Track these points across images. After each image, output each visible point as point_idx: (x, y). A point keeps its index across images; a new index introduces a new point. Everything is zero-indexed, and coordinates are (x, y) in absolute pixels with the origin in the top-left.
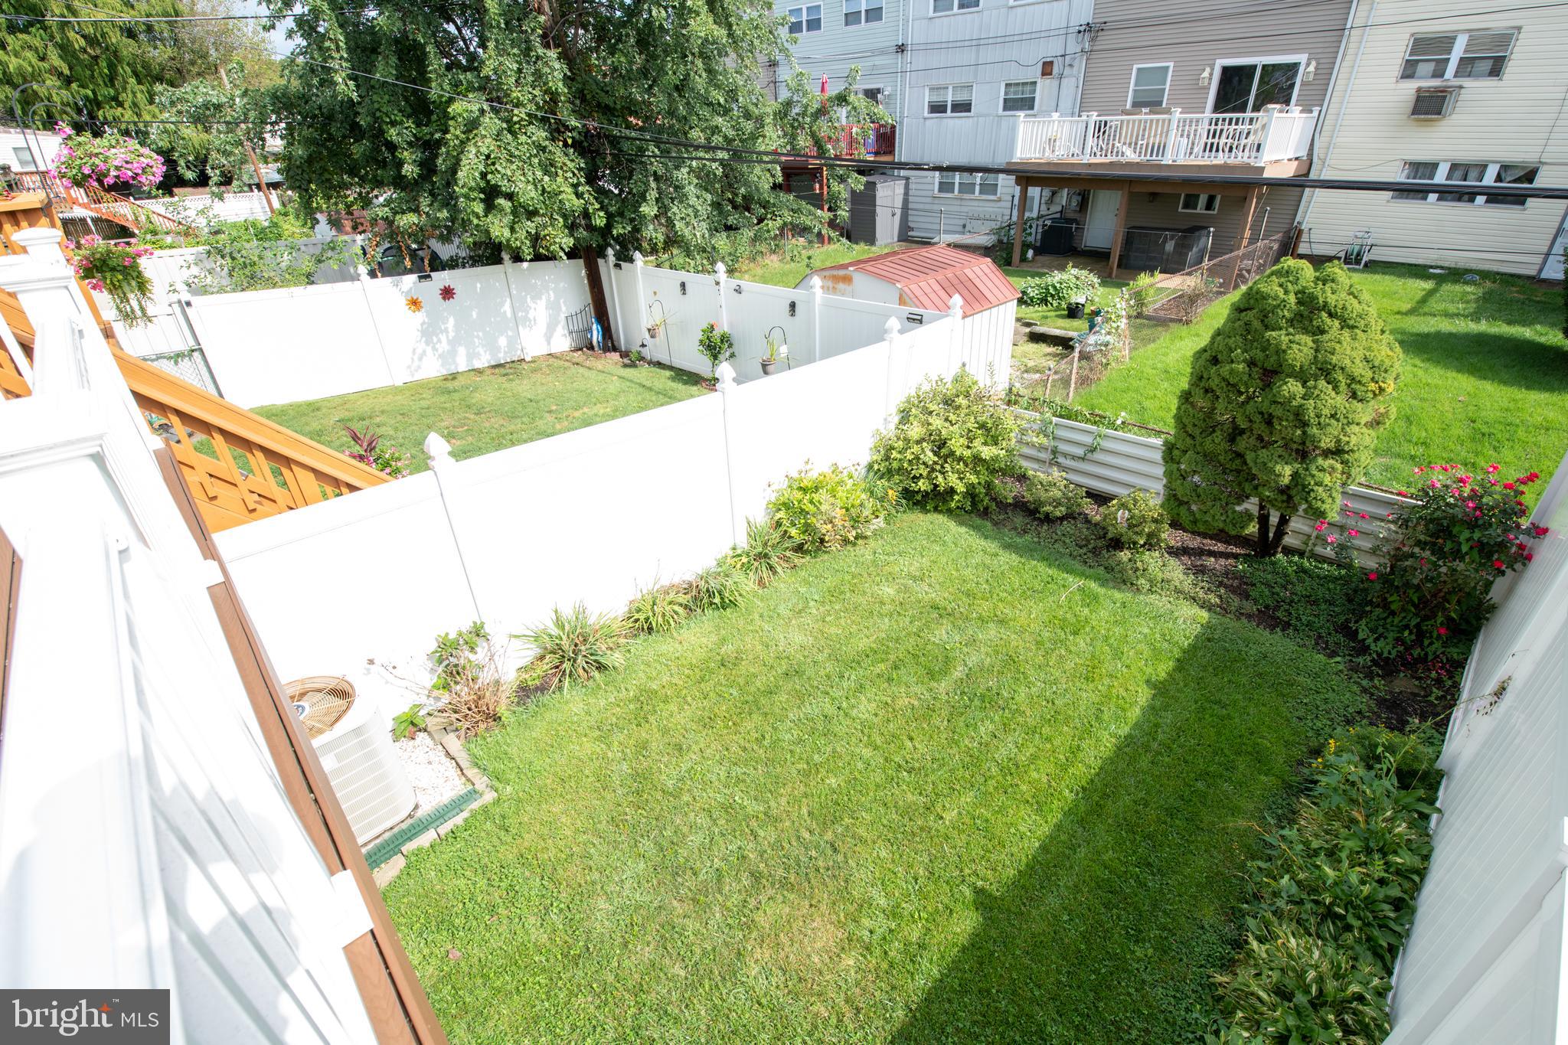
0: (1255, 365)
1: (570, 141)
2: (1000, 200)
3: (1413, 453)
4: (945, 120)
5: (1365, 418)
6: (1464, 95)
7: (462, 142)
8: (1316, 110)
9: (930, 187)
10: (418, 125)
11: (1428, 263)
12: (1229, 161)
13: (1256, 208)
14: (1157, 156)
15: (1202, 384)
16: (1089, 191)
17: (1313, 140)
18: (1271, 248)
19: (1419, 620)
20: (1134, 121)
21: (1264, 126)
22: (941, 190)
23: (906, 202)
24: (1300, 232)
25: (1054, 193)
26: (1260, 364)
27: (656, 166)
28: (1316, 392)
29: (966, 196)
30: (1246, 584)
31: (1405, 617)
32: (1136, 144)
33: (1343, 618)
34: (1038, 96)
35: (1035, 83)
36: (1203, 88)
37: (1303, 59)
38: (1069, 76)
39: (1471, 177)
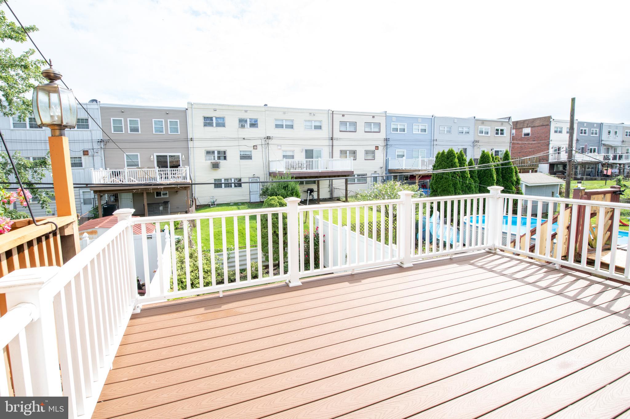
6: (221, 164)
8: (188, 167)
11: (229, 202)
14: (154, 181)
16: (117, 194)
17: (190, 174)
20: (143, 171)
24: (195, 199)
32: (145, 178)
34: (83, 162)
35: (81, 158)
36: (152, 161)
37: (180, 154)
38: (98, 156)
39: (230, 182)
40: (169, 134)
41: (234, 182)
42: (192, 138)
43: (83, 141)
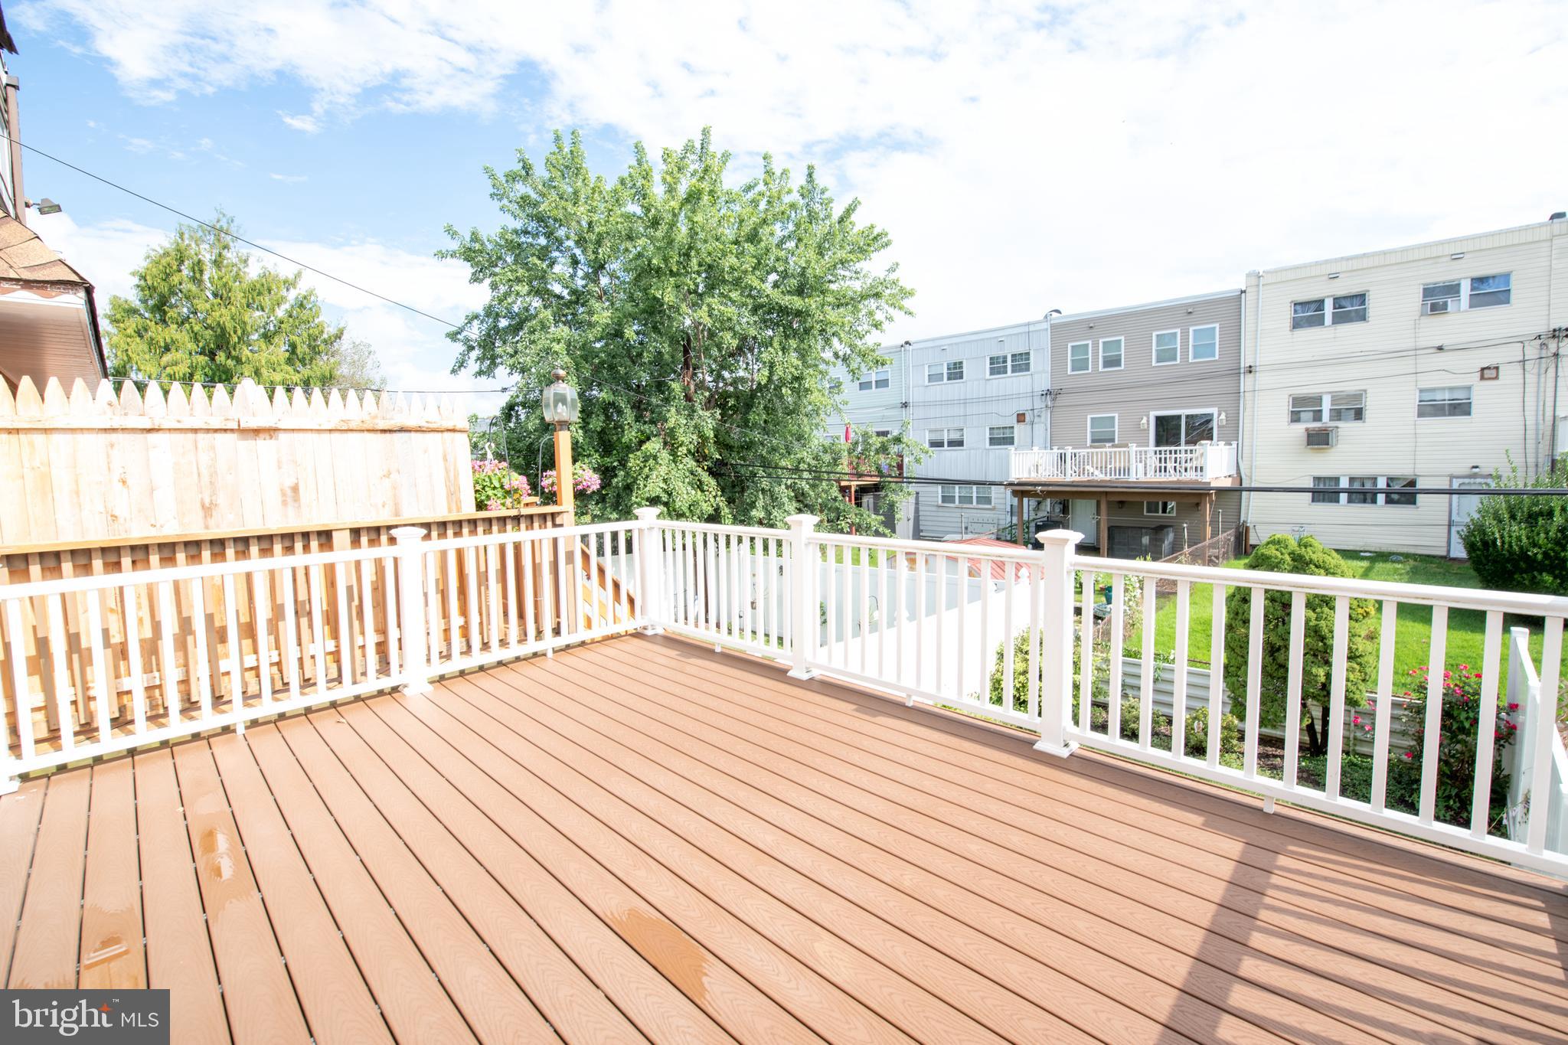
0: (1276, 601)
1: (706, 468)
2: (994, 509)
3: (1403, 681)
4: (944, 453)
5: (1363, 634)
6: (1341, 432)
7: (641, 468)
8: (1234, 444)
9: (935, 499)
10: (602, 457)
11: (1358, 549)
12: (1181, 478)
13: (1210, 508)
14: (1124, 475)
15: (1240, 617)
16: (1068, 501)
17: (1238, 463)
18: (1229, 540)
19: (1456, 790)
20: (1101, 453)
21: (1202, 455)
22: (943, 502)
23: (917, 511)
24: (1247, 529)
25: (1039, 503)
26: (1279, 600)
27: (765, 484)
28: (1324, 616)
29: (965, 506)
30: (1312, 775)
31: (1445, 790)
32: (1106, 467)
33: (1399, 794)
34: (1016, 436)
35: (1013, 427)
36: (1145, 430)
37: (1214, 411)
38: (1039, 423)
39: (1368, 486)
40: (1192, 363)
41: (1385, 487)
42: (1250, 367)
43: (1018, 396)
